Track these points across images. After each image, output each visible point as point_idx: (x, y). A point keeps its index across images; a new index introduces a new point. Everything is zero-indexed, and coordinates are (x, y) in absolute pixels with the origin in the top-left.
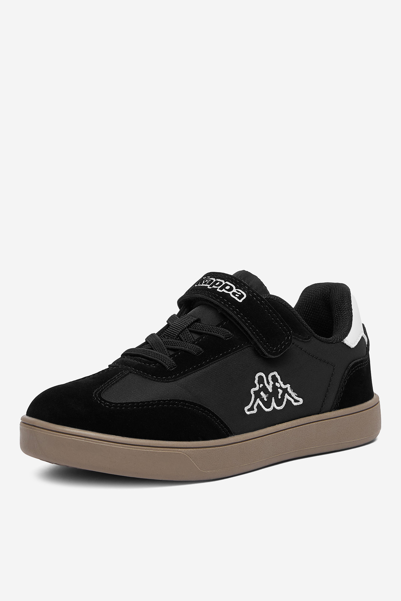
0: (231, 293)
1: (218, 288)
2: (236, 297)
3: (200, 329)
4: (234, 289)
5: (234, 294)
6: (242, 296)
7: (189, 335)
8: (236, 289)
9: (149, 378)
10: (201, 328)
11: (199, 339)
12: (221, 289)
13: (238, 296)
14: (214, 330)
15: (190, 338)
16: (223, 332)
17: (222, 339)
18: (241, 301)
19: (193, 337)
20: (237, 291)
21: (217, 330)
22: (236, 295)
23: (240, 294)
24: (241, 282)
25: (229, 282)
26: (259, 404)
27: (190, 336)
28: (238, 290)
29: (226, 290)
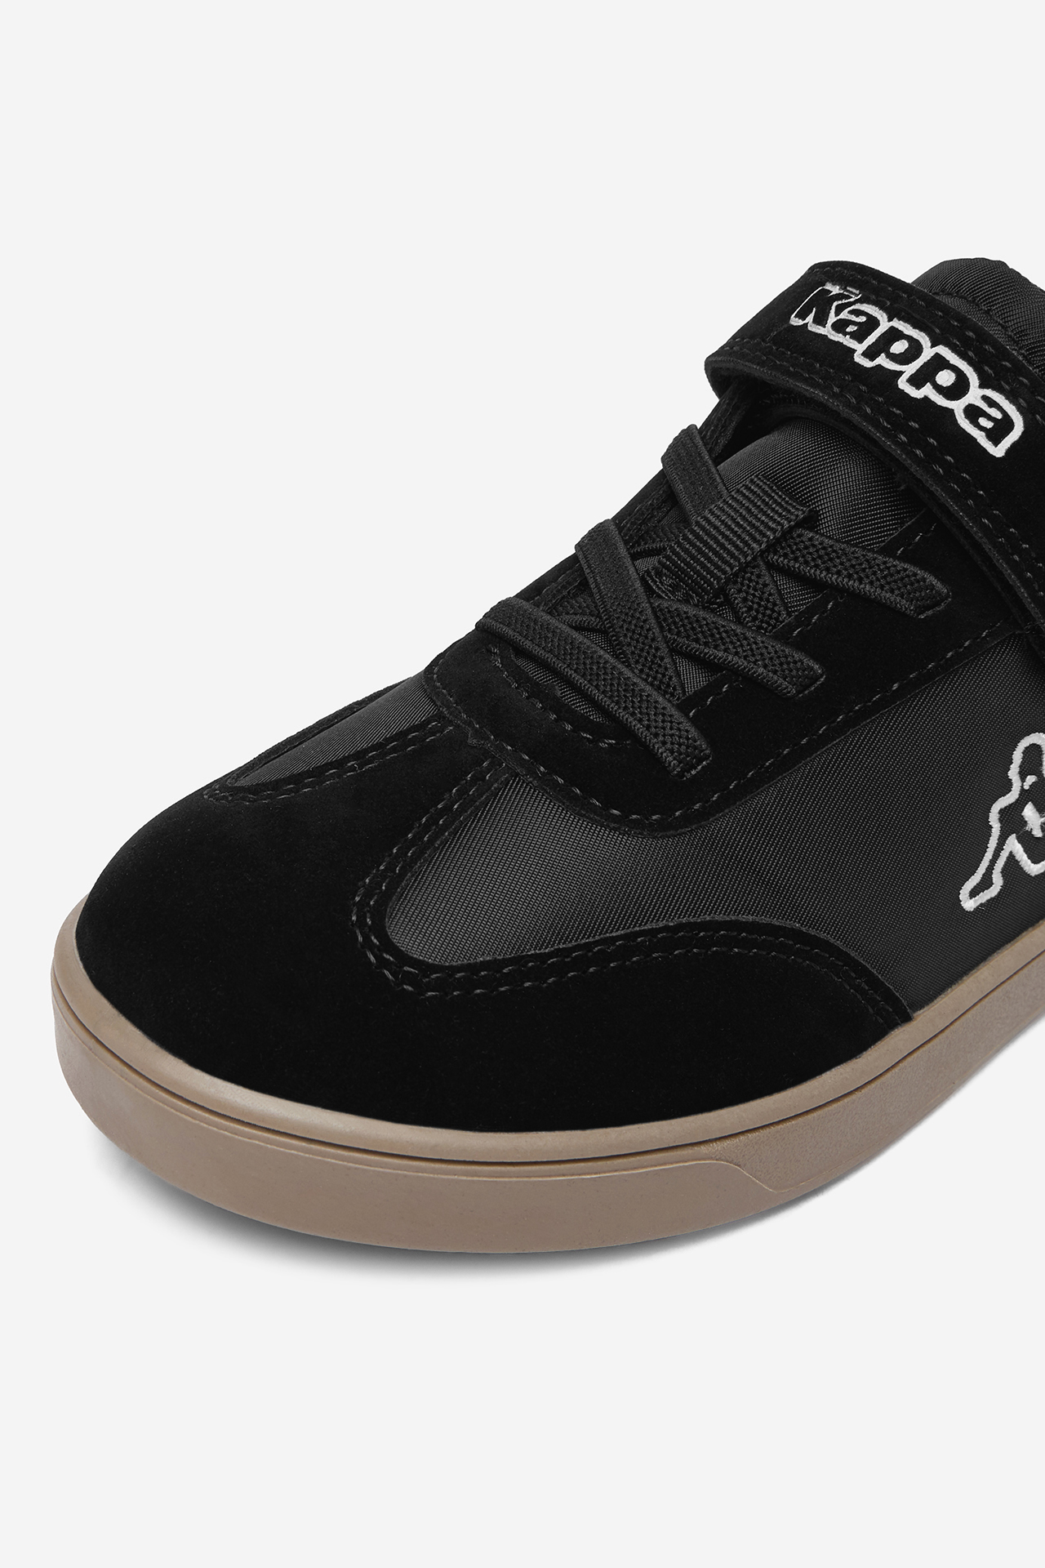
0: (958, 406)
1: (901, 373)
2: (981, 428)
3: (817, 566)
4: (971, 388)
5: (973, 413)
6: (1004, 426)
7: (765, 585)
8: (982, 386)
9: (591, 819)
10: (820, 557)
11: (810, 611)
12: (917, 380)
13: (989, 425)
14: (874, 573)
15: (768, 601)
16: (912, 584)
17: (904, 614)
18: (999, 451)
19: (782, 600)
20: (985, 398)
21: (885, 577)
22: (983, 421)
23: (999, 416)
24: (1003, 353)
25: (954, 349)
26: (1011, 856)
27: (770, 595)
28: (989, 393)
29: (939, 389)
